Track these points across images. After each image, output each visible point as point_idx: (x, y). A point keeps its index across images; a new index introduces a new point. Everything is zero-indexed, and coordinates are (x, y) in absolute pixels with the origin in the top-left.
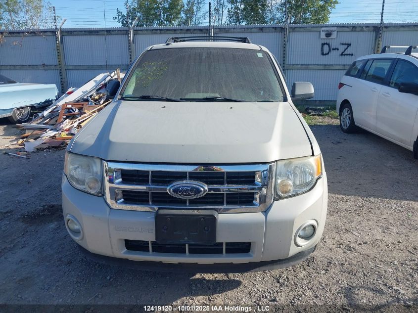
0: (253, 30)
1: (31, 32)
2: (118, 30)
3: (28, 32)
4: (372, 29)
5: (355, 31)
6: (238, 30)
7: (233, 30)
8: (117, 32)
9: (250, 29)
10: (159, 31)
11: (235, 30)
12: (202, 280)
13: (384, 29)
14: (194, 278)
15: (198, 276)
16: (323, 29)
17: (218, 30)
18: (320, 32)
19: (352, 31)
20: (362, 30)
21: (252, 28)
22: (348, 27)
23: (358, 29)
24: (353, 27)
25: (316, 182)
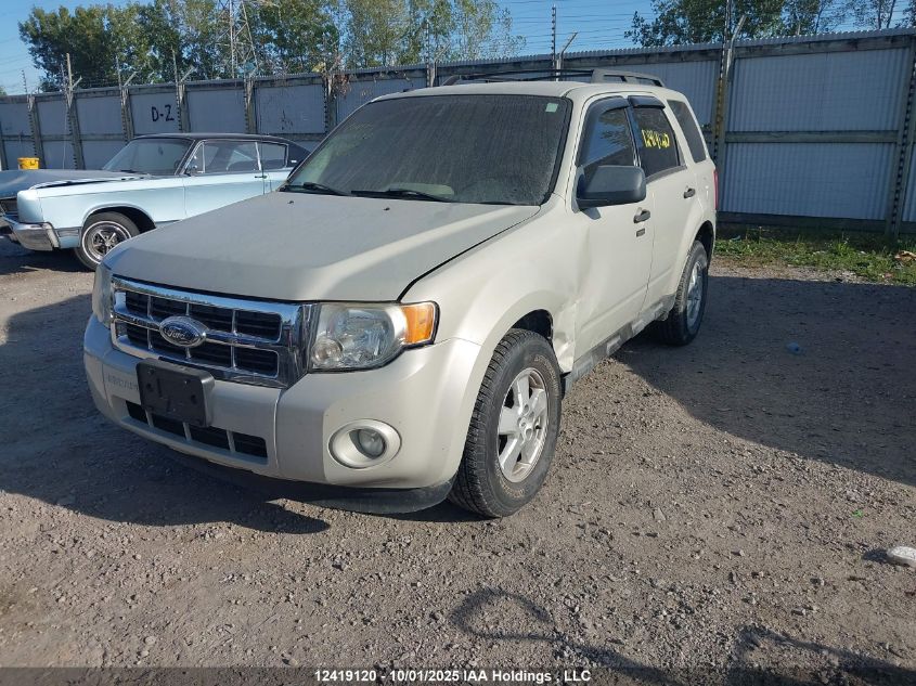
1: (390, 73)
2: (535, 62)
3: (384, 73)
8: (532, 64)
10: (614, 60)
12: (282, 508)
14: (275, 502)
15: (280, 502)
25: (400, 353)
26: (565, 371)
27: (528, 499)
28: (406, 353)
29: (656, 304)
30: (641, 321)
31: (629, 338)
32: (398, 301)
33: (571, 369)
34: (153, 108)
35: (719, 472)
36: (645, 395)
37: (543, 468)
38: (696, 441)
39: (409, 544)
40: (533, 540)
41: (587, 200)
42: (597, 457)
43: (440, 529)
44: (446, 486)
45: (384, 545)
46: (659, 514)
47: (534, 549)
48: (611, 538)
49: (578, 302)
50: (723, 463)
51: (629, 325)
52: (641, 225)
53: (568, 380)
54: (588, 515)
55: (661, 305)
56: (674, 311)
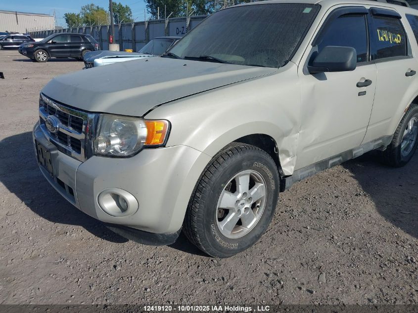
25: (141, 150)
26: (286, 174)
27: (241, 249)
28: (145, 151)
29: (375, 141)
30: (362, 149)
31: (349, 159)
32: (143, 117)
33: (292, 174)
34: (177, 28)
35: (380, 256)
36: (357, 195)
37: (257, 232)
38: (375, 231)
39: (160, 262)
40: (232, 276)
41: (316, 68)
42: (303, 230)
43: (184, 257)
44: (175, 235)
45: (148, 259)
46: (323, 278)
47: (228, 284)
48: (282, 287)
49: (301, 132)
50: (388, 249)
51: (351, 151)
52: (363, 89)
53: (288, 180)
54: (277, 267)
55: (381, 141)
56: (391, 146)
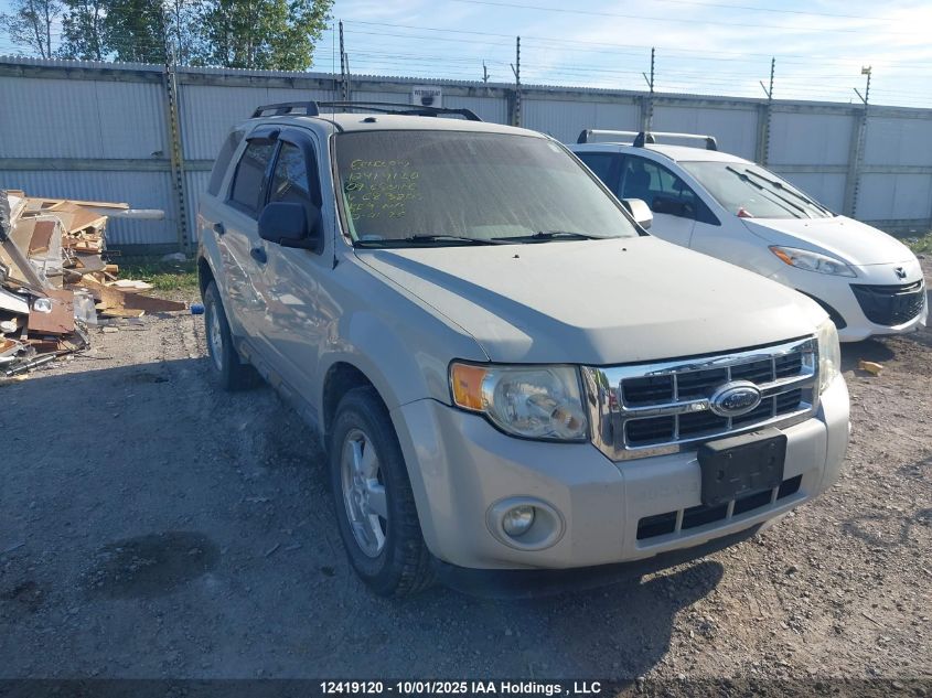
0: (271, 81)
4: (502, 93)
5: (474, 96)
6: (238, 81)
7: (223, 78)
9: (263, 80)
11: (230, 80)
13: (523, 96)
16: (417, 88)
17: (185, 78)
18: (410, 94)
19: (469, 95)
20: (485, 96)
21: (268, 78)
22: (460, 88)
23: (479, 92)
24: (470, 88)
